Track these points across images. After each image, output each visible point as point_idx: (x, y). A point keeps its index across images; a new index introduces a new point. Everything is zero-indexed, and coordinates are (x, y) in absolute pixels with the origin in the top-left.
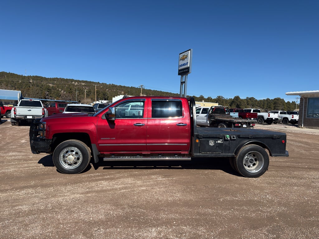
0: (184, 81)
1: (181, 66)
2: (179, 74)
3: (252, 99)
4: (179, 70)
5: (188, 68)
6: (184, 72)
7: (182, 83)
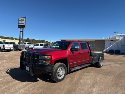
0: (22, 31)
1: (20, 24)
2: (19, 27)
3: (34, 40)
4: (19, 26)
5: (25, 25)
6: (22, 27)
7: (21, 32)
